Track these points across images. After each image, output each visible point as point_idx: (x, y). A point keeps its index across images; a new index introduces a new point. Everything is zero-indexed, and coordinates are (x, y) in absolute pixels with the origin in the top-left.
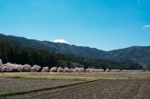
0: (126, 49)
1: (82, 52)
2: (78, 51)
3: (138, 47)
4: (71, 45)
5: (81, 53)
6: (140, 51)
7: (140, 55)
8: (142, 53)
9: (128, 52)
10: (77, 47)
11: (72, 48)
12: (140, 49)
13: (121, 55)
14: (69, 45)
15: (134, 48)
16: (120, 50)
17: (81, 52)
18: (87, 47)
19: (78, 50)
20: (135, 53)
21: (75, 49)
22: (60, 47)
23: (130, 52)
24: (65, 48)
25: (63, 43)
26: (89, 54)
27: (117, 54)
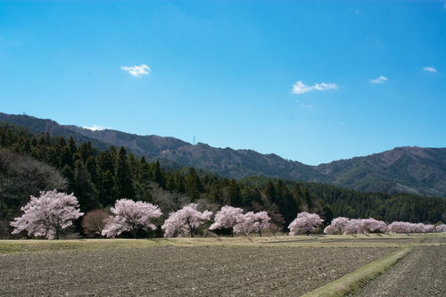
0: (376, 158)
1: (230, 167)
2: (215, 162)
3: (416, 149)
4: (196, 143)
5: (227, 171)
6: (422, 161)
7: (426, 177)
8: (431, 168)
9: (384, 165)
10: (214, 149)
11: (197, 155)
12: (423, 155)
13: (362, 175)
14: (188, 144)
15: (403, 152)
16: (356, 159)
17: (226, 167)
18: (249, 151)
19: (218, 160)
20: (409, 169)
21: (205, 157)
22: (158, 151)
23: (391, 167)
24: (174, 153)
25: (167, 138)
26: (251, 171)
27: (346, 173)
